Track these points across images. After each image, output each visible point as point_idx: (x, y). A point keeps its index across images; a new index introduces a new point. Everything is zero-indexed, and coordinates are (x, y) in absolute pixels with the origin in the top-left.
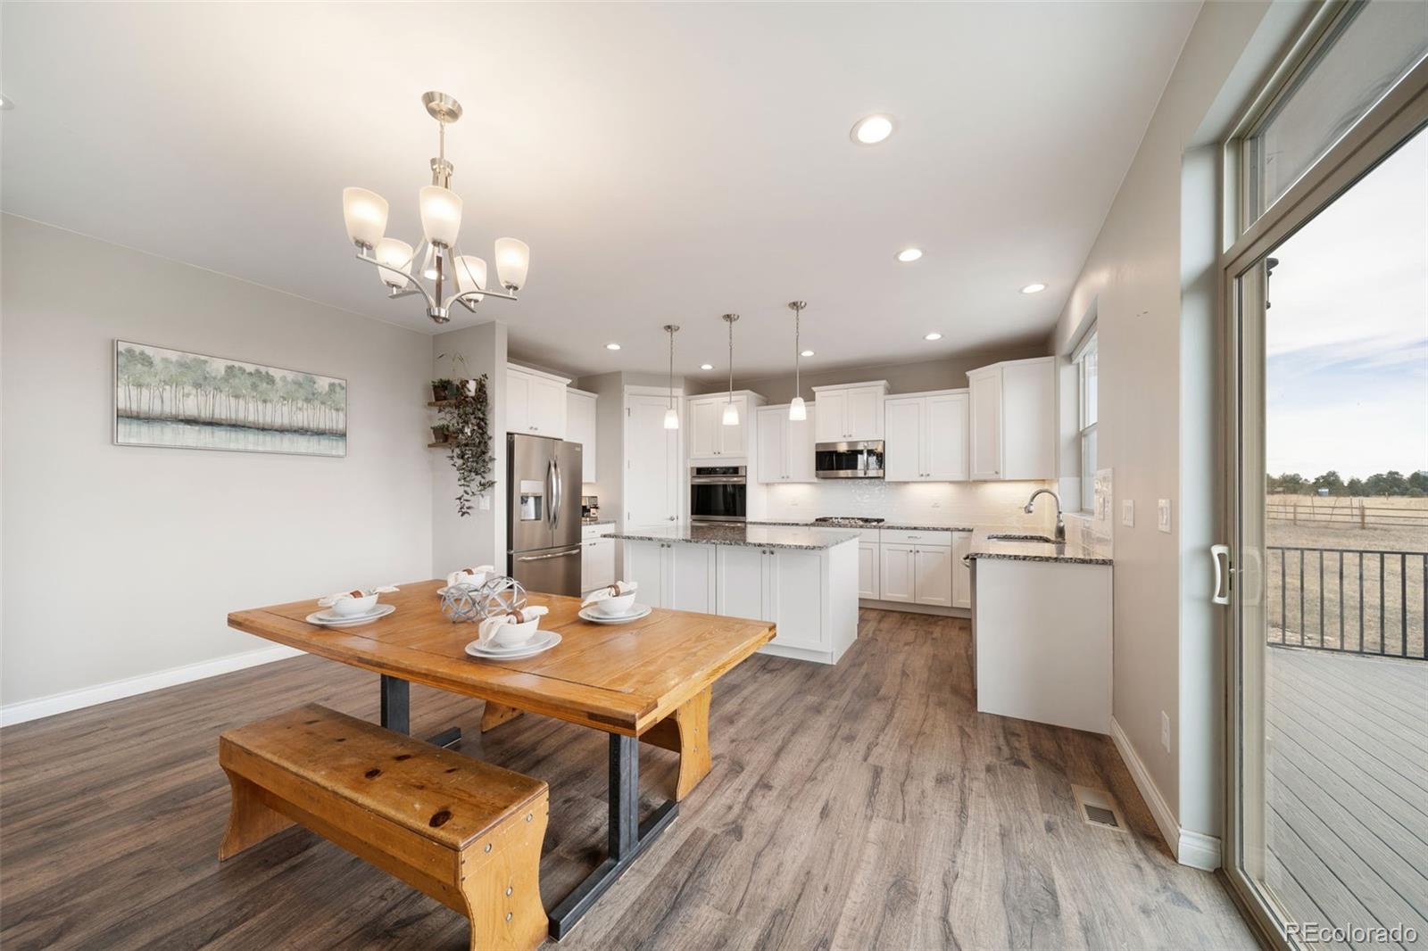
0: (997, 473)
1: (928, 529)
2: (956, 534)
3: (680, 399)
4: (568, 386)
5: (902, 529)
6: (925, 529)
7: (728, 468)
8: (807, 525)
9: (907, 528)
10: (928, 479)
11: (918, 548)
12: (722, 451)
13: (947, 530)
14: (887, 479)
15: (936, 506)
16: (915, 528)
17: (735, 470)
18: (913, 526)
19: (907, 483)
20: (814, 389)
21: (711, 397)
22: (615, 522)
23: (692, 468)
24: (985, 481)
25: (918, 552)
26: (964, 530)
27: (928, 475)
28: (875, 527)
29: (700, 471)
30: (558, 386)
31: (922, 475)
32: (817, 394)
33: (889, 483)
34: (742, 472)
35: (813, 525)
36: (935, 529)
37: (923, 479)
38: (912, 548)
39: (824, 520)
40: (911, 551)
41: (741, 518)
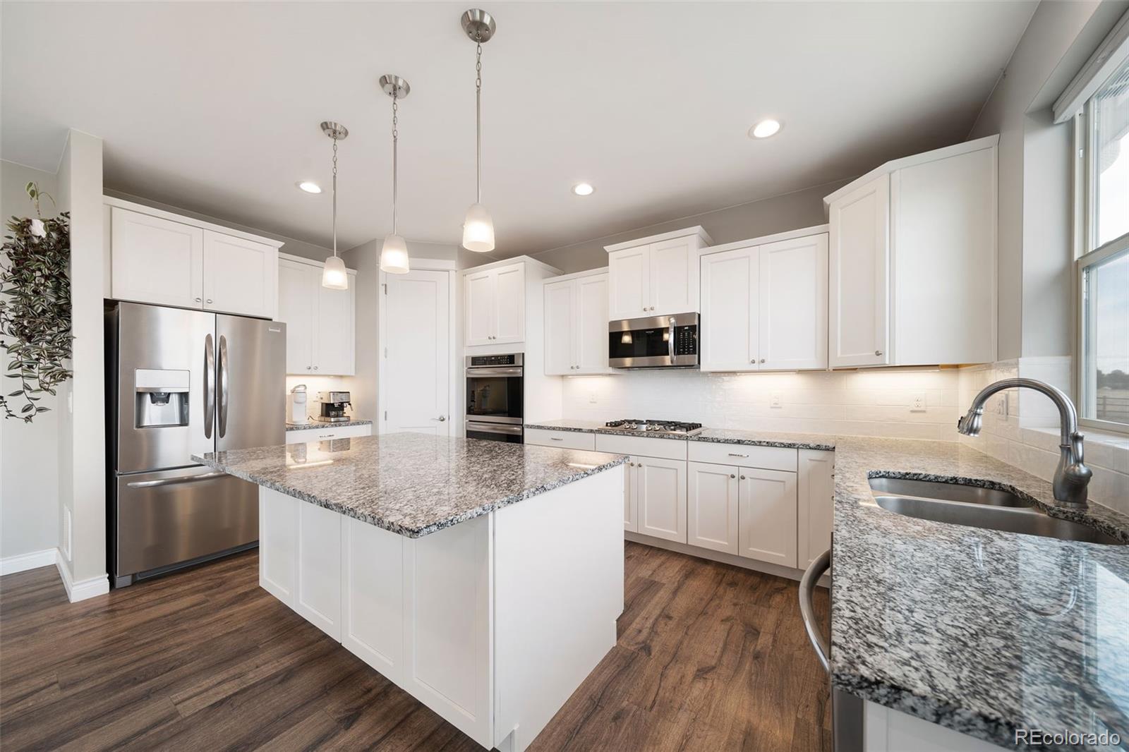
0: (878, 354)
1: (760, 444)
2: (806, 455)
3: (453, 274)
4: (281, 250)
5: (719, 442)
6: (754, 443)
7: (502, 357)
8: (591, 431)
9: (726, 441)
10: (763, 367)
11: (743, 472)
12: (498, 336)
13: (790, 446)
14: (703, 368)
15: (776, 406)
16: (739, 442)
17: (511, 359)
18: (736, 438)
19: (734, 373)
20: (606, 248)
21: (486, 269)
22: (370, 422)
23: (467, 357)
24: (854, 370)
25: (743, 478)
26: (818, 448)
27: (763, 361)
28: (680, 437)
29: (476, 361)
30: (266, 250)
31: (753, 362)
32: (610, 254)
33: (705, 374)
34: (518, 362)
35: (599, 431)
36: (770, 444)
37: (755, 367)
38: (734, 471)
39: (617, 424)
40: (733, 477)
41: (517, 420)
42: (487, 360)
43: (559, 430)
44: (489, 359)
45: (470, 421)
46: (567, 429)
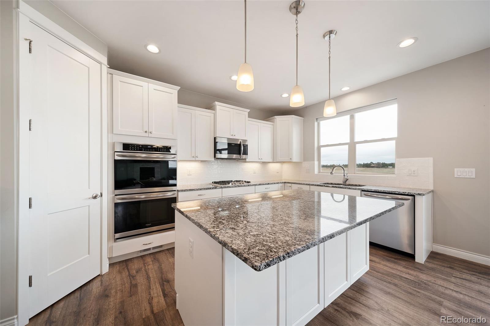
42: (142, 147)
43: (204, 190)
44: (145, 147)
45: (116, 195)
46: (209, 188)
